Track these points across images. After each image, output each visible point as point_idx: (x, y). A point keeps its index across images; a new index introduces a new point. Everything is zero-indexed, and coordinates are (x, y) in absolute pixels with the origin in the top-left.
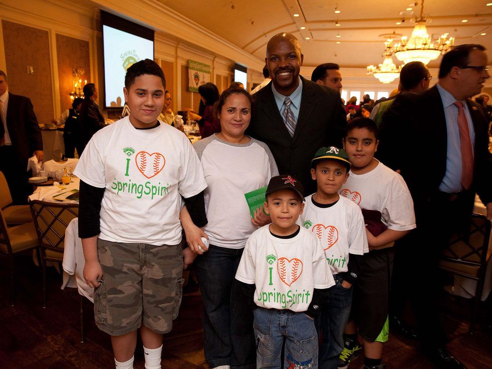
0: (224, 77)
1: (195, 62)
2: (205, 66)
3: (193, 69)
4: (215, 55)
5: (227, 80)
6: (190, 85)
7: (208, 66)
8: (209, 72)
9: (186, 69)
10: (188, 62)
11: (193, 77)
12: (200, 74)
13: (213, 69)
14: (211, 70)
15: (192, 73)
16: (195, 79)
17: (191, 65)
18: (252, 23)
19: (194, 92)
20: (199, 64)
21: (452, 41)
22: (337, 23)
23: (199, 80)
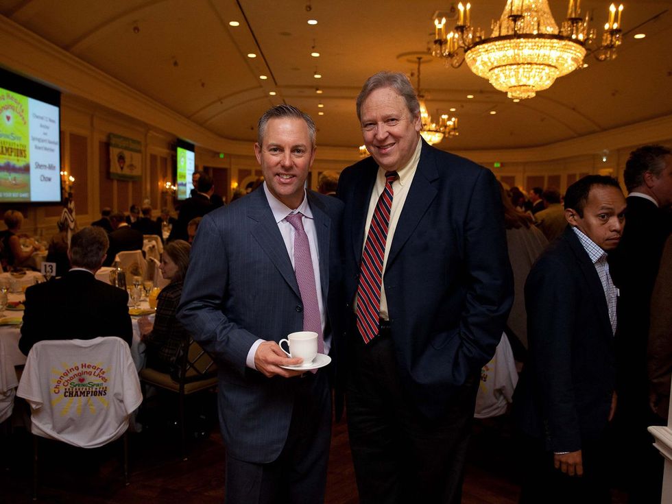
0: (161, 157)
1: (120, 137)
2: (134, 141)
3: (116, 146)
4: (148, 127)
5: (166, 164)
6: (112, 170)
7: (139, 143)
8: (139, 151)
9: (106, 146)
10: (109, 136)
11: (116, 159)
12: (127, 154)
13: (146, 146)
14: (143, 149)
15: (114, 152)
16: (119, 161)
17: (113, 141)
18: (203, 85)
19: (118, 181)
20: (126, 139)
21: (454, 122)
22: (318, 90)
23: (124, 162)
